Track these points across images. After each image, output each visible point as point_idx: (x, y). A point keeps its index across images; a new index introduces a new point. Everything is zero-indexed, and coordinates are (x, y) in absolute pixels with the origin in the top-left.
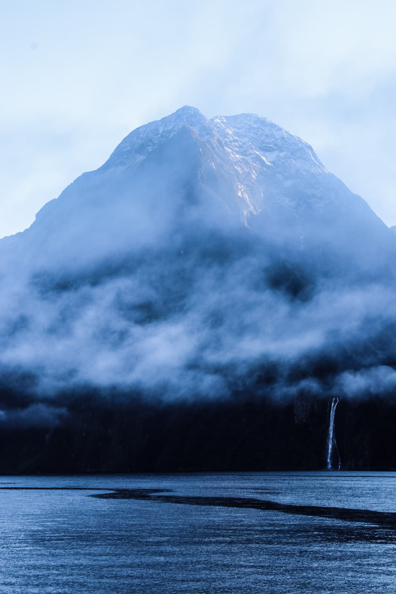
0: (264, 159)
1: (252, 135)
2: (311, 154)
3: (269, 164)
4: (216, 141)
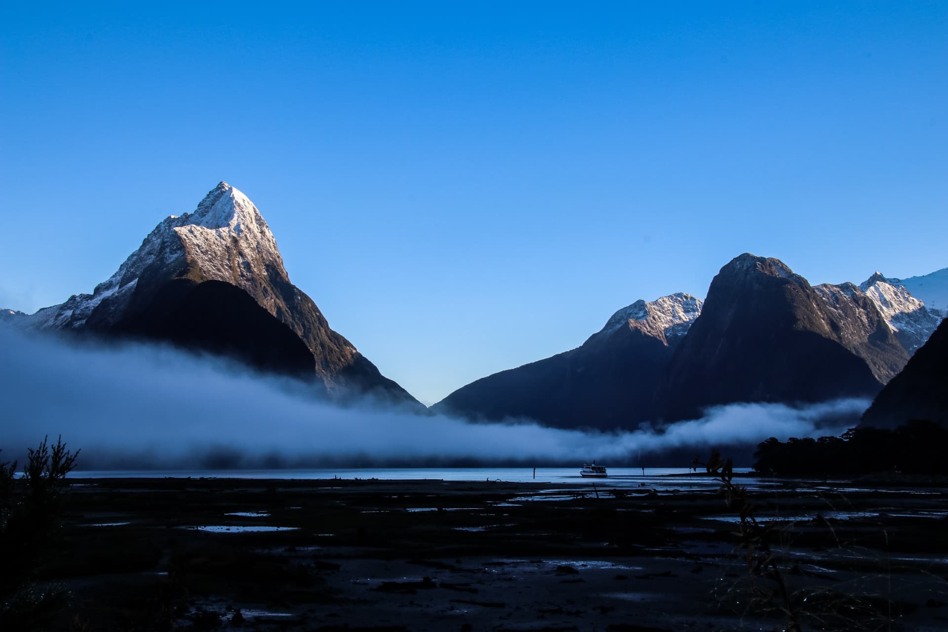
0: (684, 317)
3: (686, 320)
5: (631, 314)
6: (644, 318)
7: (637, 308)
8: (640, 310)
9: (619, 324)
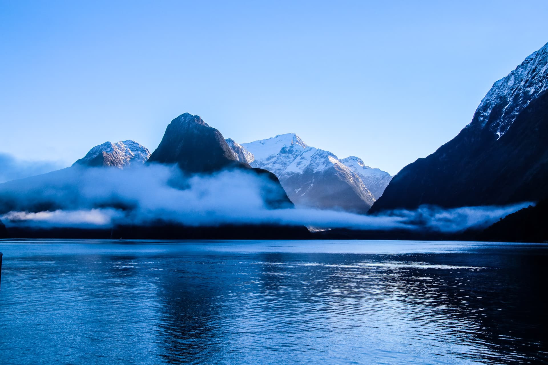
0: (132, 154)
1: (130, 147)
2: (147, 152)
3: (134, 155)
4: (115, 152)
5: (102, 149)
6: (111, 152)
7: (106, 146)
8: (108, 148)
9: (95, 154)
